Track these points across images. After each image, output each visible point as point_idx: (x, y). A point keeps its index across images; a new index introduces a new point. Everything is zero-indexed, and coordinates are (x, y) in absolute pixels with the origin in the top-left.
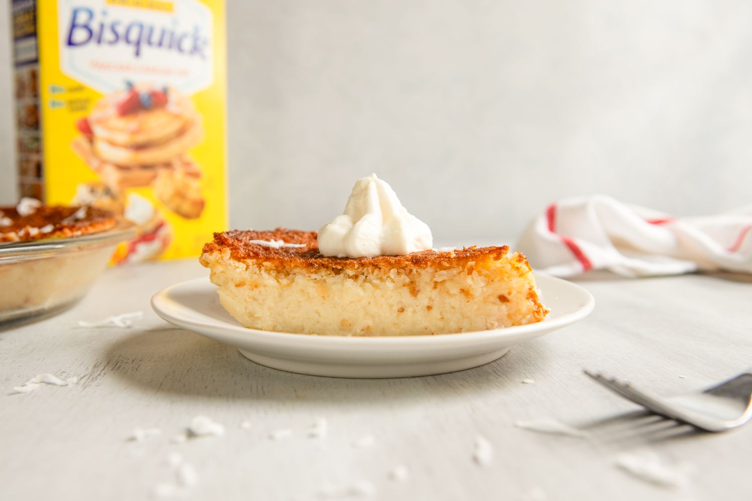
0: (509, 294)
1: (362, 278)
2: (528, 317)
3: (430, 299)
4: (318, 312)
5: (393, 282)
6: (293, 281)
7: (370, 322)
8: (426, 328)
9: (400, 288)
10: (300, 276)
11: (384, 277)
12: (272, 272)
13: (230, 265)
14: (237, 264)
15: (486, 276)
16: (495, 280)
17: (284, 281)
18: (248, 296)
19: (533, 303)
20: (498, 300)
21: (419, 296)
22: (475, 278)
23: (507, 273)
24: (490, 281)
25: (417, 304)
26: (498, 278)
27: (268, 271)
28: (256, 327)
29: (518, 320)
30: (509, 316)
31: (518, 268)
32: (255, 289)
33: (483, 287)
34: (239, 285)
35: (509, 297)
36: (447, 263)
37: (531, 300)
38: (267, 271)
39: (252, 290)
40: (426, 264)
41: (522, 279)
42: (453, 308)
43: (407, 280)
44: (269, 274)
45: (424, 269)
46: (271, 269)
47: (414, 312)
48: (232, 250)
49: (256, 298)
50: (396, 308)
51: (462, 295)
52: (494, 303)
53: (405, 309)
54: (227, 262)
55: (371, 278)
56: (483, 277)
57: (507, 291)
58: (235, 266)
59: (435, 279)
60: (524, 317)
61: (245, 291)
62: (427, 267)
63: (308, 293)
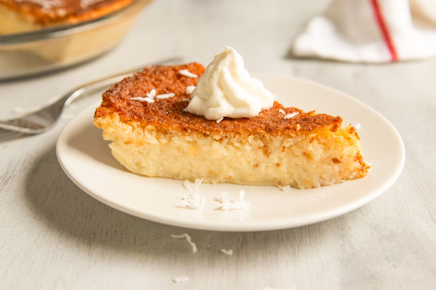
0: (341, 158)
1: (226, 140)
2: (354, 173)
3: (279, 158)
4: (191, 164)
5: (250, 146)
6: (170, 140)
7: (231, 173)
8: (275, 179)
9: (256, 150)
10: (176, 138)
11: (244, 141)
12: (153, 132)
13: (120, 127)
14: (125, 126)
15: (324, 144)
16: (331, 148)
17: (164, 141)
18: (135, 151)
19: (359, 164)
20: (332, 162)
21: (271, 156)
22: (315, 146)
23: (340, 142)
24: (327, 148)
25: (269, 162)
26: (334, 147)
27: (151, 131)
28: (142, 174)
29: (346, 176)
30: (340, 173)
31: (349, 138)
32: (140, 146)
33: (321, 154)
34: (127, 143)
35: (341, 160)
36: (294, 134)
37: (357, 161)
38: (149, 131)
39: (138, 146)
40: (277, 132)
41: (351, 147)
42: (297, 165)
43: (262, 145)
44: (151, 134)
45: (275, 136)
46: (152, 130)
47: (267, 167)
48: (120, 115)
49: (141, 152)
50: (252, 164)
51: (304, 157)
52: (329, 164)
53: (259, 165)
54: (117, 125)
55: (233, 142)
56: (321, 145)
57: (340, 156)
58: (124, 128)
59: (283, 145)
60: (351, 173)
61: (133, 148)
62: (277, 135)
63: (183, 150)
